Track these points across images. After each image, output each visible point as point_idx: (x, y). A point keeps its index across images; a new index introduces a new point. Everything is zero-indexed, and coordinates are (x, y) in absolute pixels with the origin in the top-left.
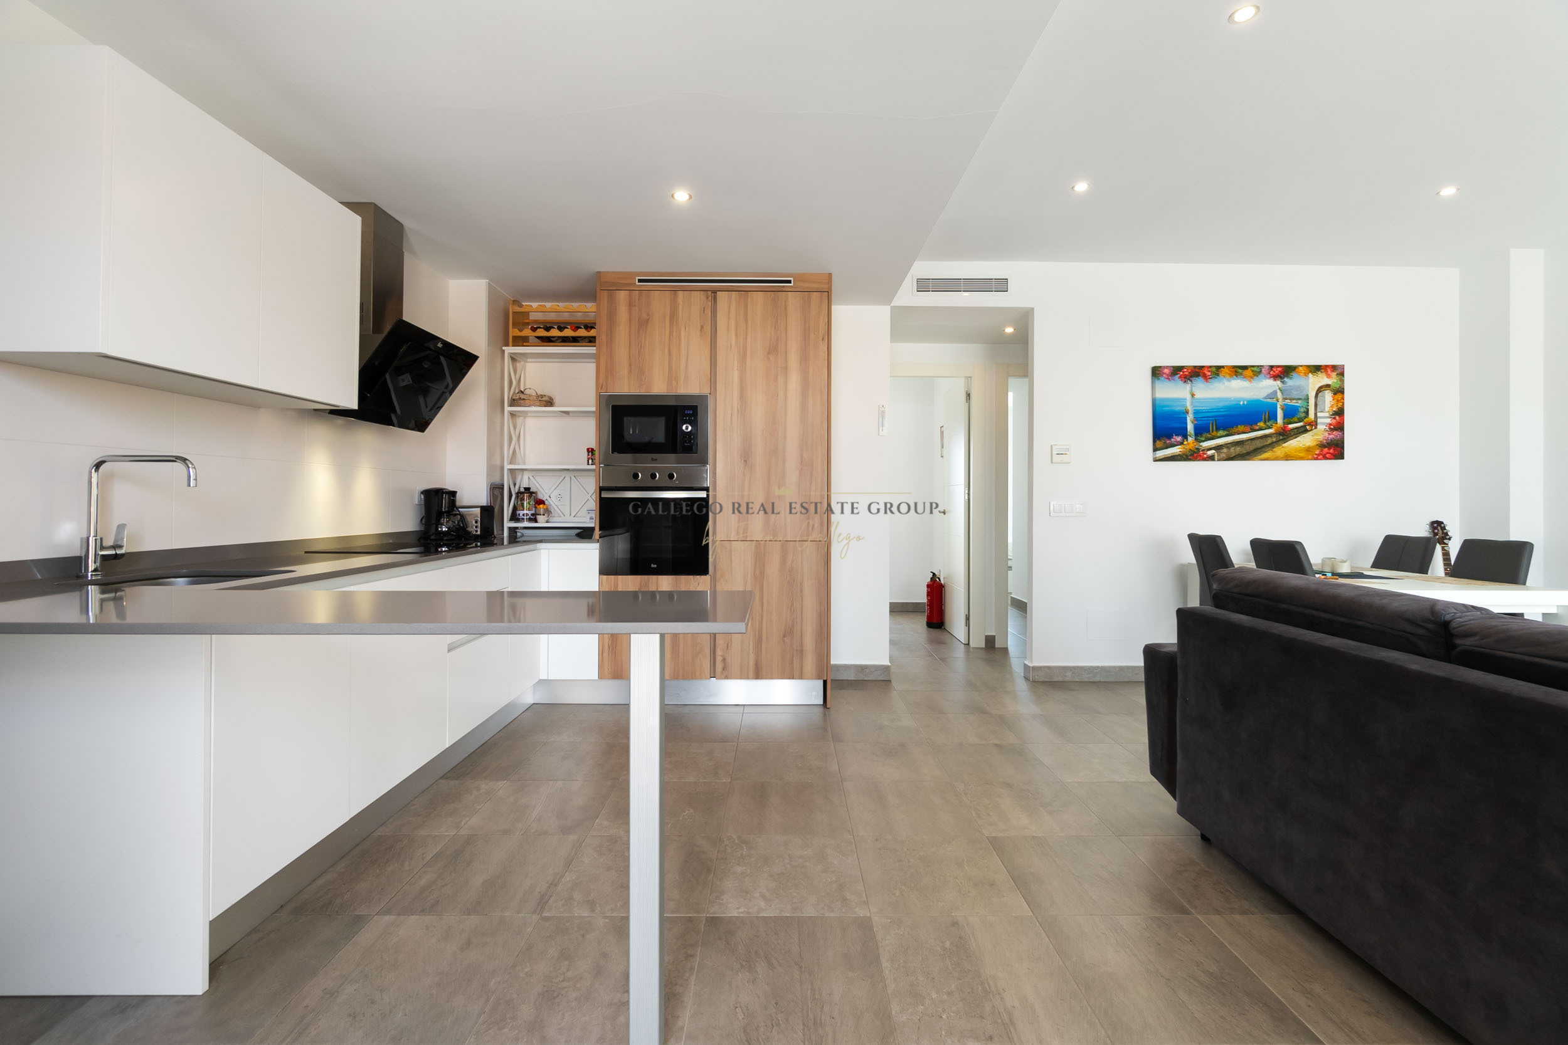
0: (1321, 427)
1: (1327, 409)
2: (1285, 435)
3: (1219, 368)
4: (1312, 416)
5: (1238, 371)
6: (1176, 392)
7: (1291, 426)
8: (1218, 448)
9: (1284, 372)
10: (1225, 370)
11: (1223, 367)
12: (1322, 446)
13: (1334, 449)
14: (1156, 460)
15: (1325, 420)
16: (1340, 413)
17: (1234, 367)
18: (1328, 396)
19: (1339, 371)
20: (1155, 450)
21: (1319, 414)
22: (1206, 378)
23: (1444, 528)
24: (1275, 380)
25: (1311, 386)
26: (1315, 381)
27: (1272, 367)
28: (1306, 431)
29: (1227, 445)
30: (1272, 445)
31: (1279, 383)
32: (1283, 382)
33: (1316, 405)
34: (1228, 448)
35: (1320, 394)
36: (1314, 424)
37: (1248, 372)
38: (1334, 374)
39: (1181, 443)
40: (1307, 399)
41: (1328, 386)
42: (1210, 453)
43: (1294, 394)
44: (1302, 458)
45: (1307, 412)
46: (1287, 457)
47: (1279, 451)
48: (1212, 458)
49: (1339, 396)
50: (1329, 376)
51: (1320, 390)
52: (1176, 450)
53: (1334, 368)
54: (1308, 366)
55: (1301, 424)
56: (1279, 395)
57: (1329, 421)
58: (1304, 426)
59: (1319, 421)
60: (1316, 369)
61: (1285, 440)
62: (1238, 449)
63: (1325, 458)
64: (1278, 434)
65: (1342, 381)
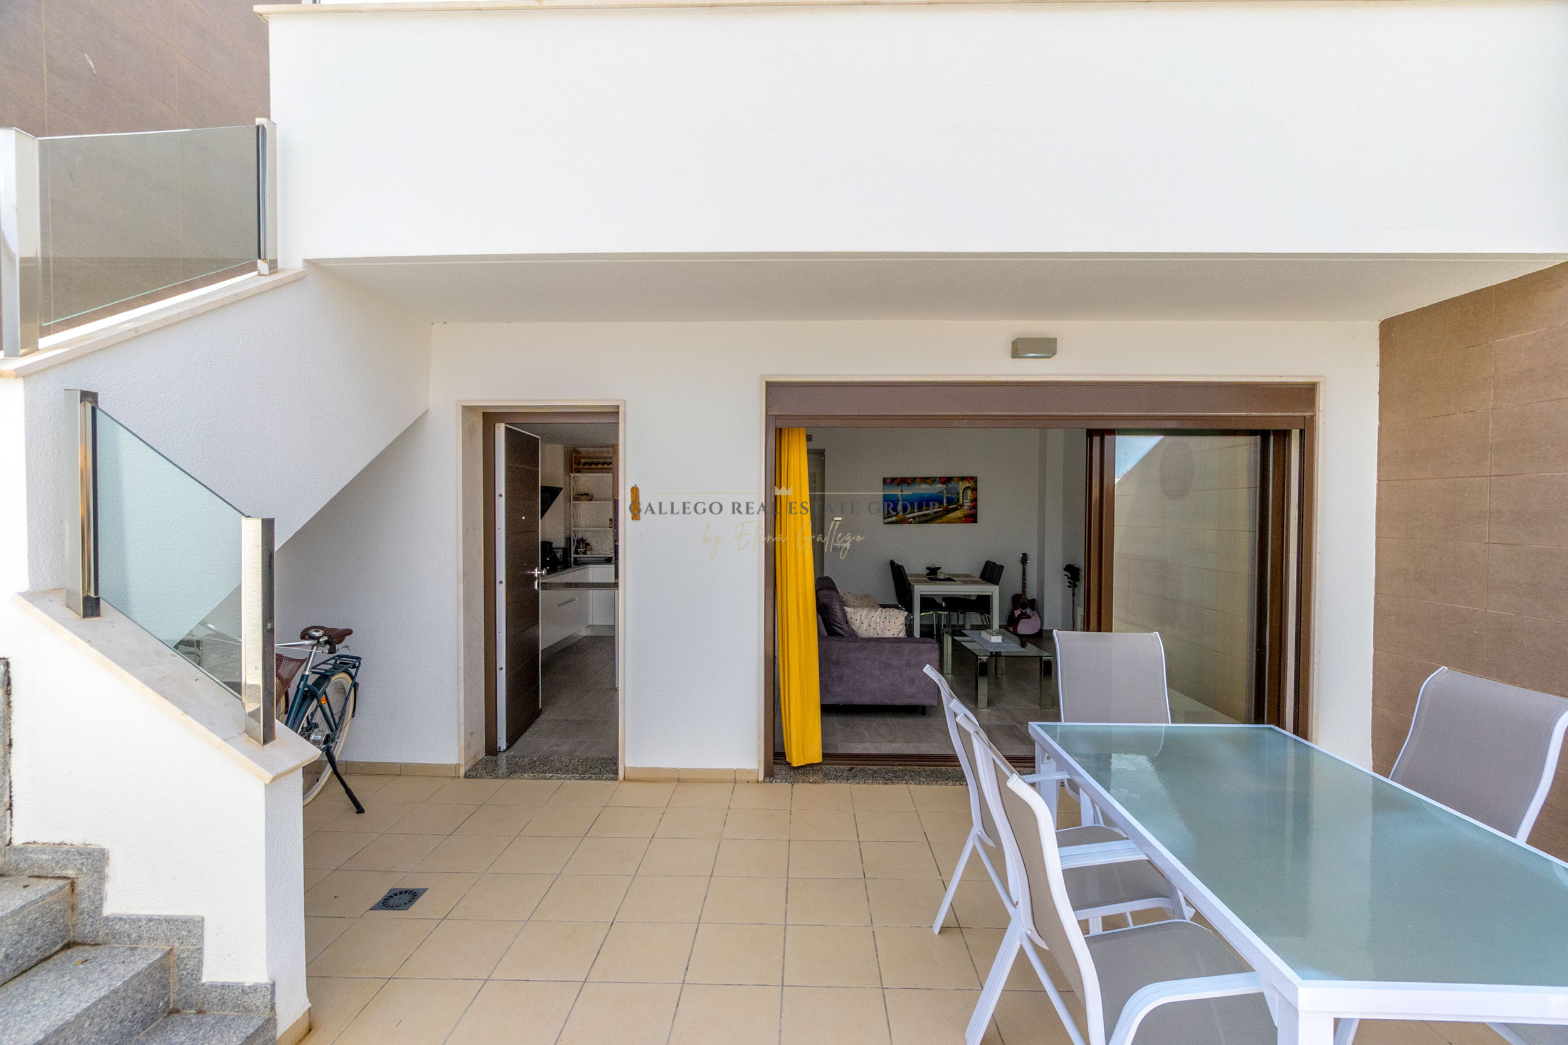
0: (966, 507)
1: (969, 498)
2: (948, 511)
3: (915, 479)
4: (961, 502)
5: (925, 480)
6: (896, 492)
7: (951, 507)
8: (914, 518)
9: (946, 480)
10: (918, 479)
11: (917, 478)
12: (966, 516)
13: (972, 518)
14: (885, 524)
15: (967, 504)
16: (975, 500)
17: (922, 478)
18: (969, 492)
19: (975, 480)
20: (884, 518)
21: (965, 501)
22: (908, 484)
23: (1026, 557)
24: (943, 484)
25: (960, 487)
26: (962, 485)
27: (941, 478)
28: (958, 509)
29: (919, 516)
30: (941, 516)
31: (944, 486)
32: (947, 486)
33: (963, 496)
34: (920, 518)
35: (965, 492)
36: (962, 506)
37: (928, 481)
38: (972, 481)
39: (896, 515)
40: (958, 494)
41: (969, 487)
42: (910, 520)
43: (953, 491)
44: (956, 523)
45: (958, 500)
46: (949, 522)
47: (944, 519)
48: (911, 523)
49: (975, 493)
50: (969, 482)
51: (965, 489)
52: (894, 519)
53: (972, 478)
54: (959, 477)
55: (955, 506)
56: (945, 491)
57: (969, 504)
58: (957, 507)
59: (965, 504)
60: (963, 479)
61: (948, 513)
62: (925, 518)
63: (968, 522)
64: (944, 511)
65: (976, 485)
